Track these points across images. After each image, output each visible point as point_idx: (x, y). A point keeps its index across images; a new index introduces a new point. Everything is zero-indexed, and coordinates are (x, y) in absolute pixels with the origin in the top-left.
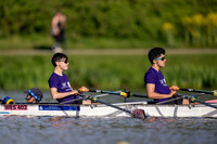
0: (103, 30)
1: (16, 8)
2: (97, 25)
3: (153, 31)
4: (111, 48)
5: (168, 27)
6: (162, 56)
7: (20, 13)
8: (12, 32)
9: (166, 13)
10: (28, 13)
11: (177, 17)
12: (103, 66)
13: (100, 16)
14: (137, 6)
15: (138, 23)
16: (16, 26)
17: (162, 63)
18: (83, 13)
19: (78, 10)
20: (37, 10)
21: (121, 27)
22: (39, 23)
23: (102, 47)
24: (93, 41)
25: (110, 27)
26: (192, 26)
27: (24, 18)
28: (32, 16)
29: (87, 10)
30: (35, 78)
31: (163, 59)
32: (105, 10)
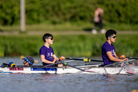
0: (122, 18)
1: (68, 4)
2: (119, 15)
4: (128, 30)
6: (114, 35)
7: (70, 8)
8: (65, 20)
10: (75, 8)
12: (123, 41)
13: (121, 10)
16: (68, 16)
17: (113, 40)
18: (110, 7)
19: (107, 6)
20: (81, 6)
22: (82, 14)
25: (127, 17)
27: (73, 11)
28: (78, 10)
29: (113, 6)
30: (79, 49)
31: (114, 37)
32: (124, 6)
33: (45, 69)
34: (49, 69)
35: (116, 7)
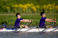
3: (4, 9)
5: (8, 8)
9: (7, 4)
11: (10, 5)
26: (15, 8)
33: (12, 29)
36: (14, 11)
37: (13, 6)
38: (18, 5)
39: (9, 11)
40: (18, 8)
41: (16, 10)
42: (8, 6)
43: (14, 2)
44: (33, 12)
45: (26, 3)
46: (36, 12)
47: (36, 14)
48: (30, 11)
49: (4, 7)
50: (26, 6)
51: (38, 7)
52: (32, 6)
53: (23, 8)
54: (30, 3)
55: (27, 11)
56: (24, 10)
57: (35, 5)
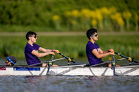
0: (14, 20)
3: (47, 21)
4: (19, 31)
5: (56, 18)
11: (61, 11)
12: (14, 43)
13: (12, 11)
14: (36, 5)
15: (37, 15)
17: (96, 38)
21: (26, 18)
23: (14, 31)
24: (7, 27)
25: (18, 18)
26: (72, 17)
29: (4, 7)
31: (96, 36)
32: (15, 7)
33: (29, 69)
34: (32, 69)
35: (7, 9)
36: (71, 25)
37: (68, 14)
38: (80, 10)
39: (58, 27)
40: (79, 19)
41: (74, 23)
42: (56, 14)
43: (70, 3)
44: (116, 27)
45: (99, 7)
46: (122, 29)
47: (123, 32)
48: (108, 24)
49: (46, 15)
50: (98, 14)
51: (128, 15)
52: (113, 14)
53: (92, 18)
54: (108, 7)
55: (101, 26)
56: (94, 23)
57: (121, 11)
